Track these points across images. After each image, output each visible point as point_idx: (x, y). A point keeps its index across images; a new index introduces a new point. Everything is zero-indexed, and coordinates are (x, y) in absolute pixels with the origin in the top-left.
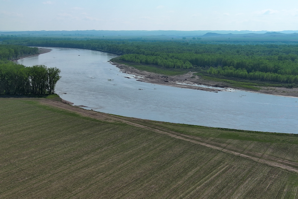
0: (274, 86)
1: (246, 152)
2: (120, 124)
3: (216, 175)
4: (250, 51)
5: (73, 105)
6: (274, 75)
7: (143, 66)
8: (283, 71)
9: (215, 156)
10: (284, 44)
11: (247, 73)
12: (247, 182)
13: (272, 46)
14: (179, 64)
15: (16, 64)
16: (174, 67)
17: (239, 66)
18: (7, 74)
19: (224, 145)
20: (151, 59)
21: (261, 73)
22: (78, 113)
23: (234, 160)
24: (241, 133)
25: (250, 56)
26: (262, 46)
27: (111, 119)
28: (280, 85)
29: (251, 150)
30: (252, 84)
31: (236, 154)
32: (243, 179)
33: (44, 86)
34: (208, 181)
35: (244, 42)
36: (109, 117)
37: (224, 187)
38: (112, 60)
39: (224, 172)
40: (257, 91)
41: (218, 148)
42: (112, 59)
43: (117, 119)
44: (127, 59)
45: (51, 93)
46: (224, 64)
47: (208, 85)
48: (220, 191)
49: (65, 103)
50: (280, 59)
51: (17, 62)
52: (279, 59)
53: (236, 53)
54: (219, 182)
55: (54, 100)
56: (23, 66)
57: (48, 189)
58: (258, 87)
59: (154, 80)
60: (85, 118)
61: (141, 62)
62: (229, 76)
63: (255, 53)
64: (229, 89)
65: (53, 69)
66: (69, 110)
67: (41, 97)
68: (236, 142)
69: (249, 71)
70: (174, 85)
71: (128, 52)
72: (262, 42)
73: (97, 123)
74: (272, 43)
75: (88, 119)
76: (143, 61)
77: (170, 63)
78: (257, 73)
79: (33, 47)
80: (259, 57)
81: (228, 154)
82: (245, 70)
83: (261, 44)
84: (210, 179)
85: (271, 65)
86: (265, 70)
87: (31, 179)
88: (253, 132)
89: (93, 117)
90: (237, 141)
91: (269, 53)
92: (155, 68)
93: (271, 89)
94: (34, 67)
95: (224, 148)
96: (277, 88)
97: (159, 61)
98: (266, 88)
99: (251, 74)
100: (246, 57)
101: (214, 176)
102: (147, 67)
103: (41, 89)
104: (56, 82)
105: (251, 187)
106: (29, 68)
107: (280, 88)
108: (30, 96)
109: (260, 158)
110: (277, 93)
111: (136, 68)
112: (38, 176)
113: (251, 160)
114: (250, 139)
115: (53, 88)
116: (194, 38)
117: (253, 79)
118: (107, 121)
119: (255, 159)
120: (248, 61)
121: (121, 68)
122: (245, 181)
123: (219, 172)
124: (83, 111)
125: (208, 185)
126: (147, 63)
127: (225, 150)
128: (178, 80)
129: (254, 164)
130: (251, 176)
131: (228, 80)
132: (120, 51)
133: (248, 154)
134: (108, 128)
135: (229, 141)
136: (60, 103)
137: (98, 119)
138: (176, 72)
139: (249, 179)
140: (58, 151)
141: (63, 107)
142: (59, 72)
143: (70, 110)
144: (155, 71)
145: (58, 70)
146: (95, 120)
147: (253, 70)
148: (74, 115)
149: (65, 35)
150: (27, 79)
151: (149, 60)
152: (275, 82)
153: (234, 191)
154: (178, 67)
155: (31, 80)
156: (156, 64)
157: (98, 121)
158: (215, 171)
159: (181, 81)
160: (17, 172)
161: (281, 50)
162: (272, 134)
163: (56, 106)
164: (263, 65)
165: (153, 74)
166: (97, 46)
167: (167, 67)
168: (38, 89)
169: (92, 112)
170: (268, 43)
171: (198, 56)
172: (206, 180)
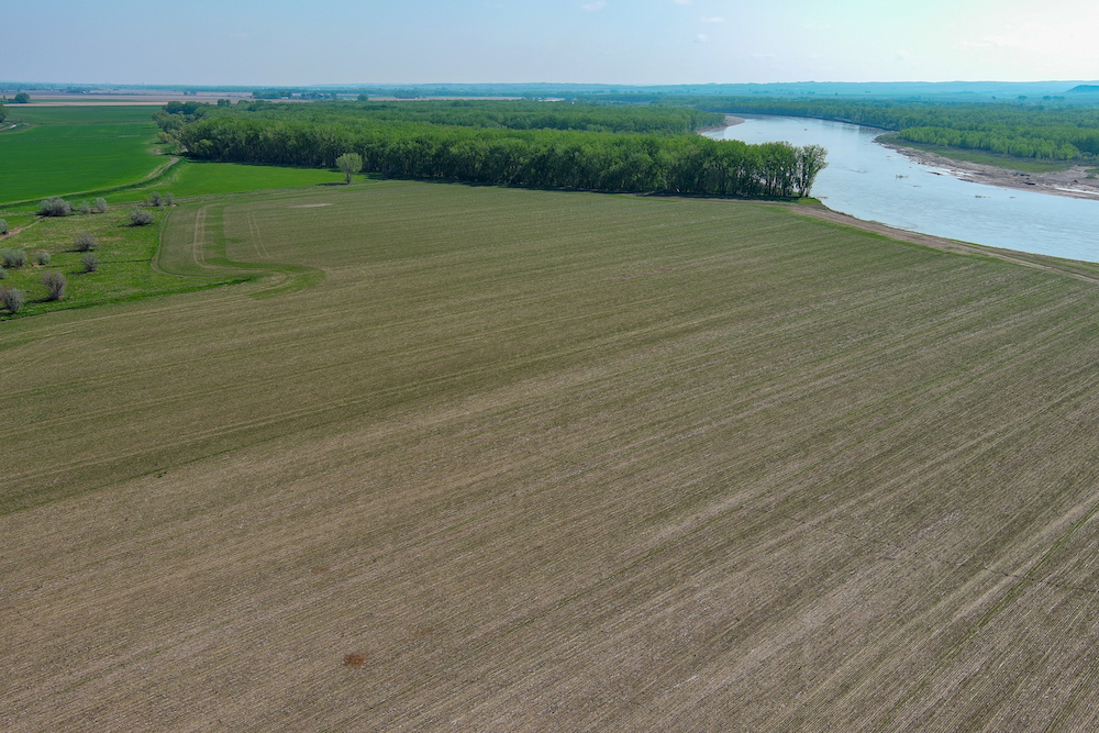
7: (956, 152)
14: (1047, 148)
16: (1034, 156)
20: (973, 138)
44: (914, 137)
61: (950, 145)
70: (1053, 191)
76: (955, 141)
77: (1022, 144)
92: (984, 156)
97: (995, 142)
102: (967, 153)
126: (964, 146)
128: (1055, 182)
132: (891, 122)
144: (990, 163)
151: (969, 140)
154: (1045, 156)
156: (988, 149)
159: (1063, 183)
165: (988, 168)
167: (1019, 155)
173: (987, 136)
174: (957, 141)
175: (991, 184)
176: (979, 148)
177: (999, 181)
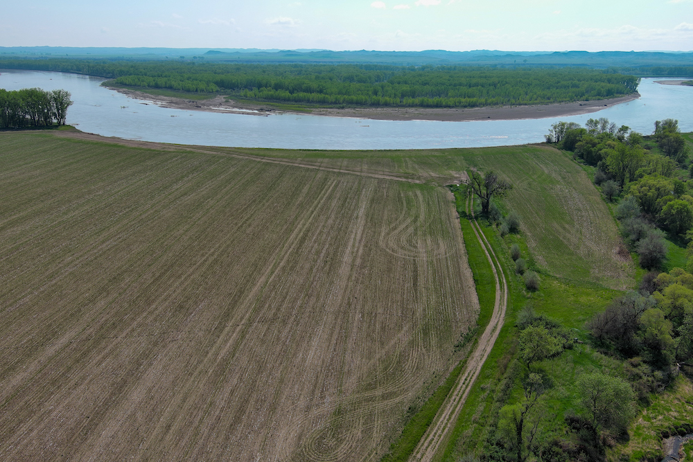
6: (321, 96)
7: (153, 90)
8: (328, 90)
11: (289, 94)
14: (202, 86)
16: (197, 91)
17: (277, 87)
20: (161, 81)
21: (305, 94)
28: (330, 106)
38: (105, 85)
40: (309, 113)
42: (104, 83)
44: (127, 82)
46: (260, 86)
47: (252, 109)
58: (309, 109)
61: (149, 86)
62: (270, 99)
69: (291, 92)
77: (189, 84)
78: (301, 95)
82: (288, 91)
86: (309, 90)
93: (323, 111)
96: (329, 110)
97: (174, 83)
98: (317, 110)
99: (295, 95)
102: (160, 91)
107: (332, 109)
110: (330, 114)
117: (297, 101)
120: (286, 82)
126: (157, 87)
131: (272, 103)
147: (295, 91)
151: (159, 83)
152: (324, 103)
154: (202, 91)
156: (171, 88)
164: (304, 85)
167: (188, 91)
171: (223, 77)
173: (168, 80)
174: (152, 83)
175: (178, 108)
176: (166, 87)
177: (181, 106)
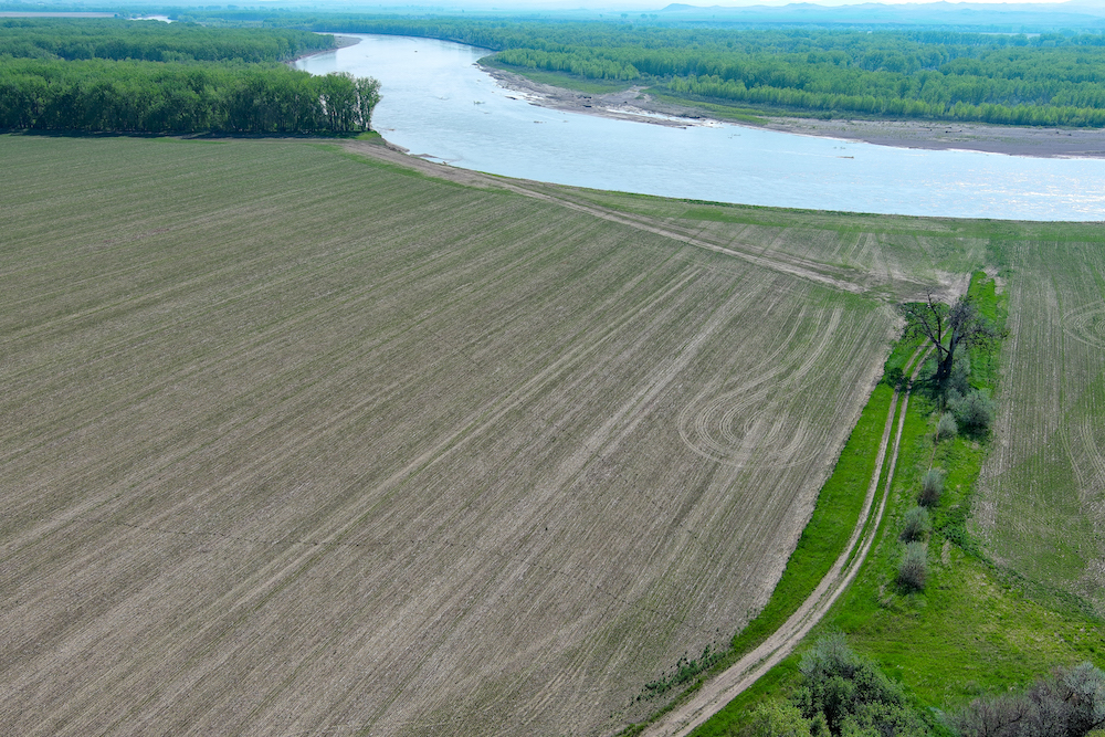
0: (795, 117)
1: (733, 245)
2: (498, 192)
3: (677, 286)
4: (753, 43)
5: (408, 153)
6: (798, 94)
7: (541, 74)
8: (815, 84)
9: (677, 252)
10: (821, 28)
11: (744, 89)
12: (732, 300)
13: (797, 33)
14: (613, 69)
15: (293, 71)
16: (603, 77)
17: (731, 75)
18: (278, 90)
19: (694, 232)
21: (771, 89)
22: (418, 169)
23: (711, 260)
24: (726, 208)
25: (754, 55)
26: (777, 32)
27: (481, 182)
28: (808, 114)
29: (742, 242)
30: (753, 111)
31: (715, 248)
32: (726, 295)
33: (349, 116)
34: (661, 298)
35: (743, 23)
36: (478, 179)
37: (690, 310)
38: (481, 62)
39: (690, 282)
40: (762, 126)
41: (682, 238)
42: (481, 60)
43: (493, 182)
44: (510, 59)
45: (364, 129)
46: (702, 71)
47: (669, 114)
48: (682, 317)
49: (393, 149)
50: (811, 60)
51: (294, 65)
52: (809, 61)
53: (726, 47)
54: (681, 301)
55: (371, 144)
56: (308, 75)
57: (371, 313)
58: (765, 118)
59: (563, 104)
60: (432, 179)
61: (538, 66)
62: (711, 95)
63: (762, 48)
64: (708, 122)
65: (367, 80)
66: (401, 163)
67: (345, 137)
68: (715, 225)
69: (749, 85)
70: (603, 113)
71: (513, 44)
72: (779, 24)
73: (456, 189)
74: (799, 27)
75: (437, 181)
76: (542, 63)
77: (595, 67)
78: (765, 90)
79: (325, 34)
80: (770, 57)
81: (701, 249)
82: (743, 84)
83: (777, 28)
84: (665, 295)
85: (792, 73)
86: (781, 83)
87: (337, 293)
88: (750, 207)
89: (446, 177)
90: (718, 223)
91: (791, 48)
92: (565, 78)
93: (790, 122)
94: (329, 75)
95: (694, 237)
96: (801, 120)
97: (574, 64)
98: (779, 120)
99: (753, 90)
100: (746, 56)
101: (673, 290)
102: (550, 75)
103: (346, 121)
104: (373, 106)
105: (739, 310)
106: (319, 77)
107: (807, 120)
108: (324, 135)
109: (759, 256)
110: (800, 129)
111: (529, 77)
112: (350, 288)
113: (741, 260)
114: (743, 221)
115: (367, 119)
116: (643, 16)
117: (754, 101)
118: (474, 185)
119: (750, 258)
120: (749, 65)
121: (499, 78)
122: (729, 298)
123: (682, 283)
124: (428, 165)
125: (660, 306)
126: (549, 68)
127: (694, 242)
128: (609, 103)
129: (748, 267)
130: (740, 289)
131: (707, 105)
132: (497, 42)
133: (737, 249)
134: (478, 199)
135: (704, 223)
136: (382, 149)
137: (457, 182)
138: (606, 88)
139: (738, 294)
140: (383, 242)
141: (390, 158)
142: (379, 86)
143: (404, 164)
144: (565, 85)
145: (375, 82)
146: (451, 183)
147: (757, 84)
148: (410, 172)
149: (385, 9)
150: (316, 100)
151: (553, 62)
152: (799, 107)
153: (708, 316)
154: (612, 77)
155: (324, 103)
156: (568, 70)
157: (456, 185)
158: (674, 280)
159: (615, 105)
160: (310, 282)
161: (815, 42)
162: (786, 210)
163: (377, 156)
164: (777, 73)
165: (561, 91)
166: (450, 33)
167: (590, 77)
168: (339, 122)
169: (446, 169)
170: (791, 27)
171: (651, 54)
172: (657, 298)
176: (560, 69)
